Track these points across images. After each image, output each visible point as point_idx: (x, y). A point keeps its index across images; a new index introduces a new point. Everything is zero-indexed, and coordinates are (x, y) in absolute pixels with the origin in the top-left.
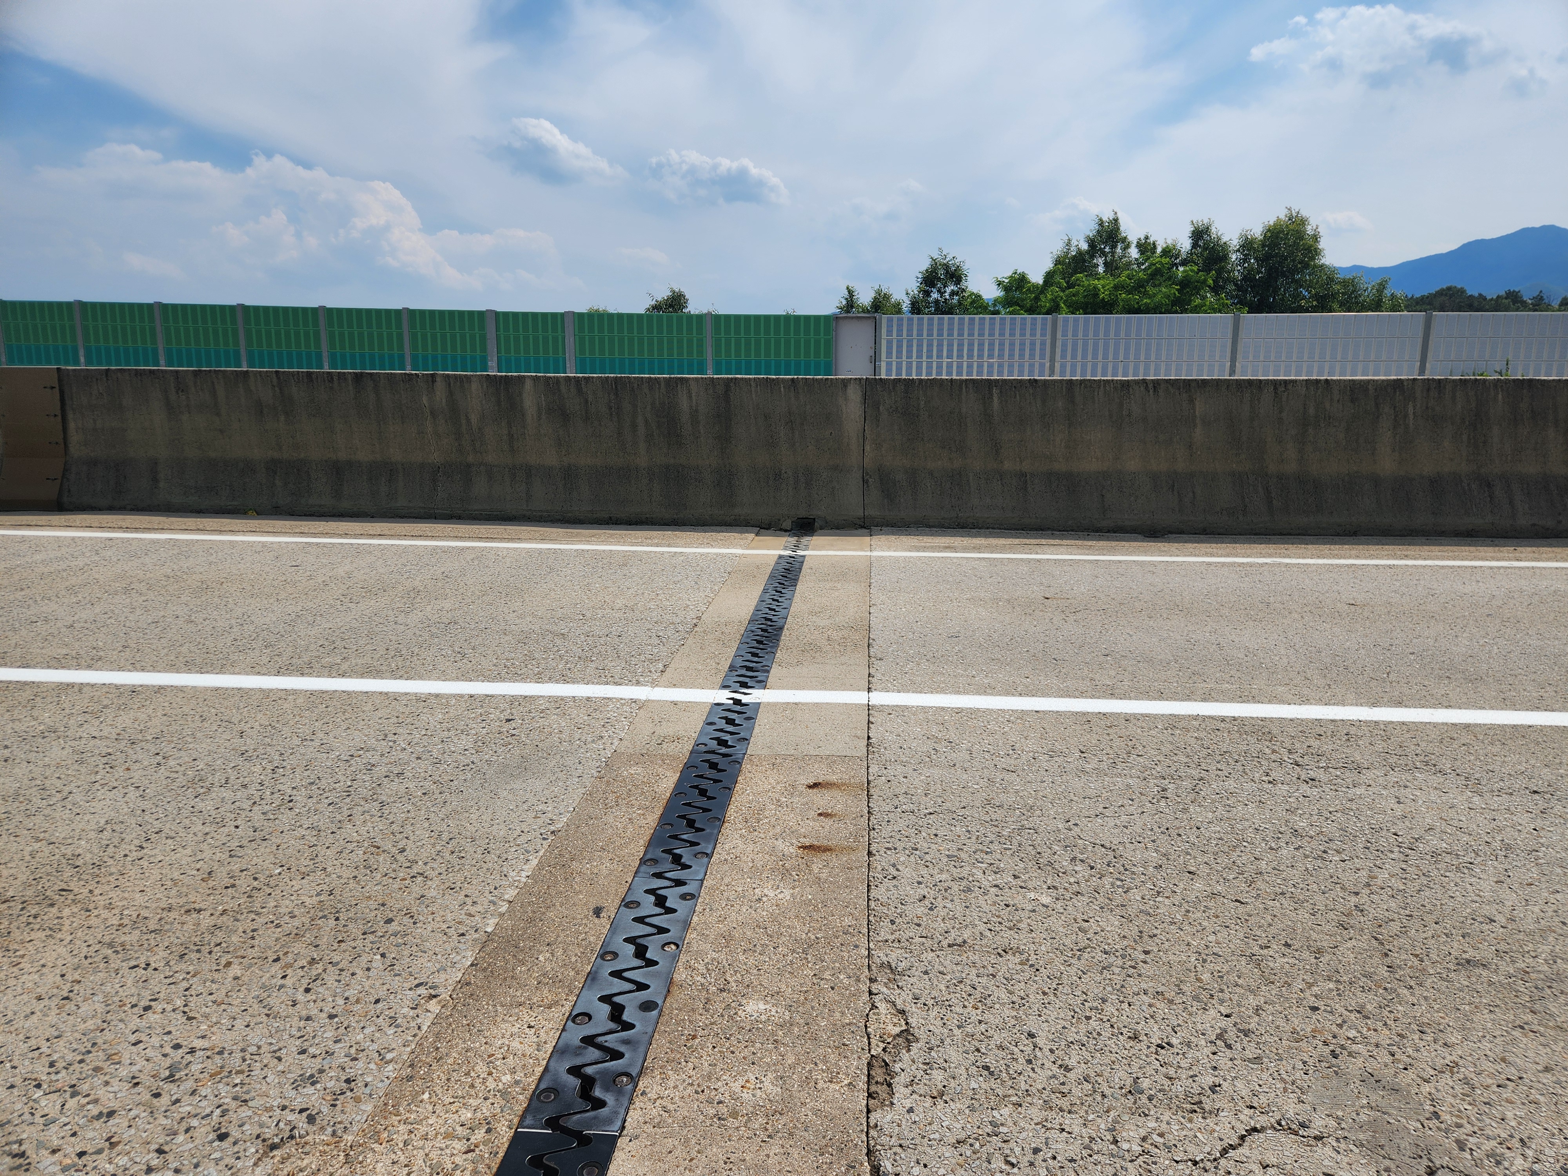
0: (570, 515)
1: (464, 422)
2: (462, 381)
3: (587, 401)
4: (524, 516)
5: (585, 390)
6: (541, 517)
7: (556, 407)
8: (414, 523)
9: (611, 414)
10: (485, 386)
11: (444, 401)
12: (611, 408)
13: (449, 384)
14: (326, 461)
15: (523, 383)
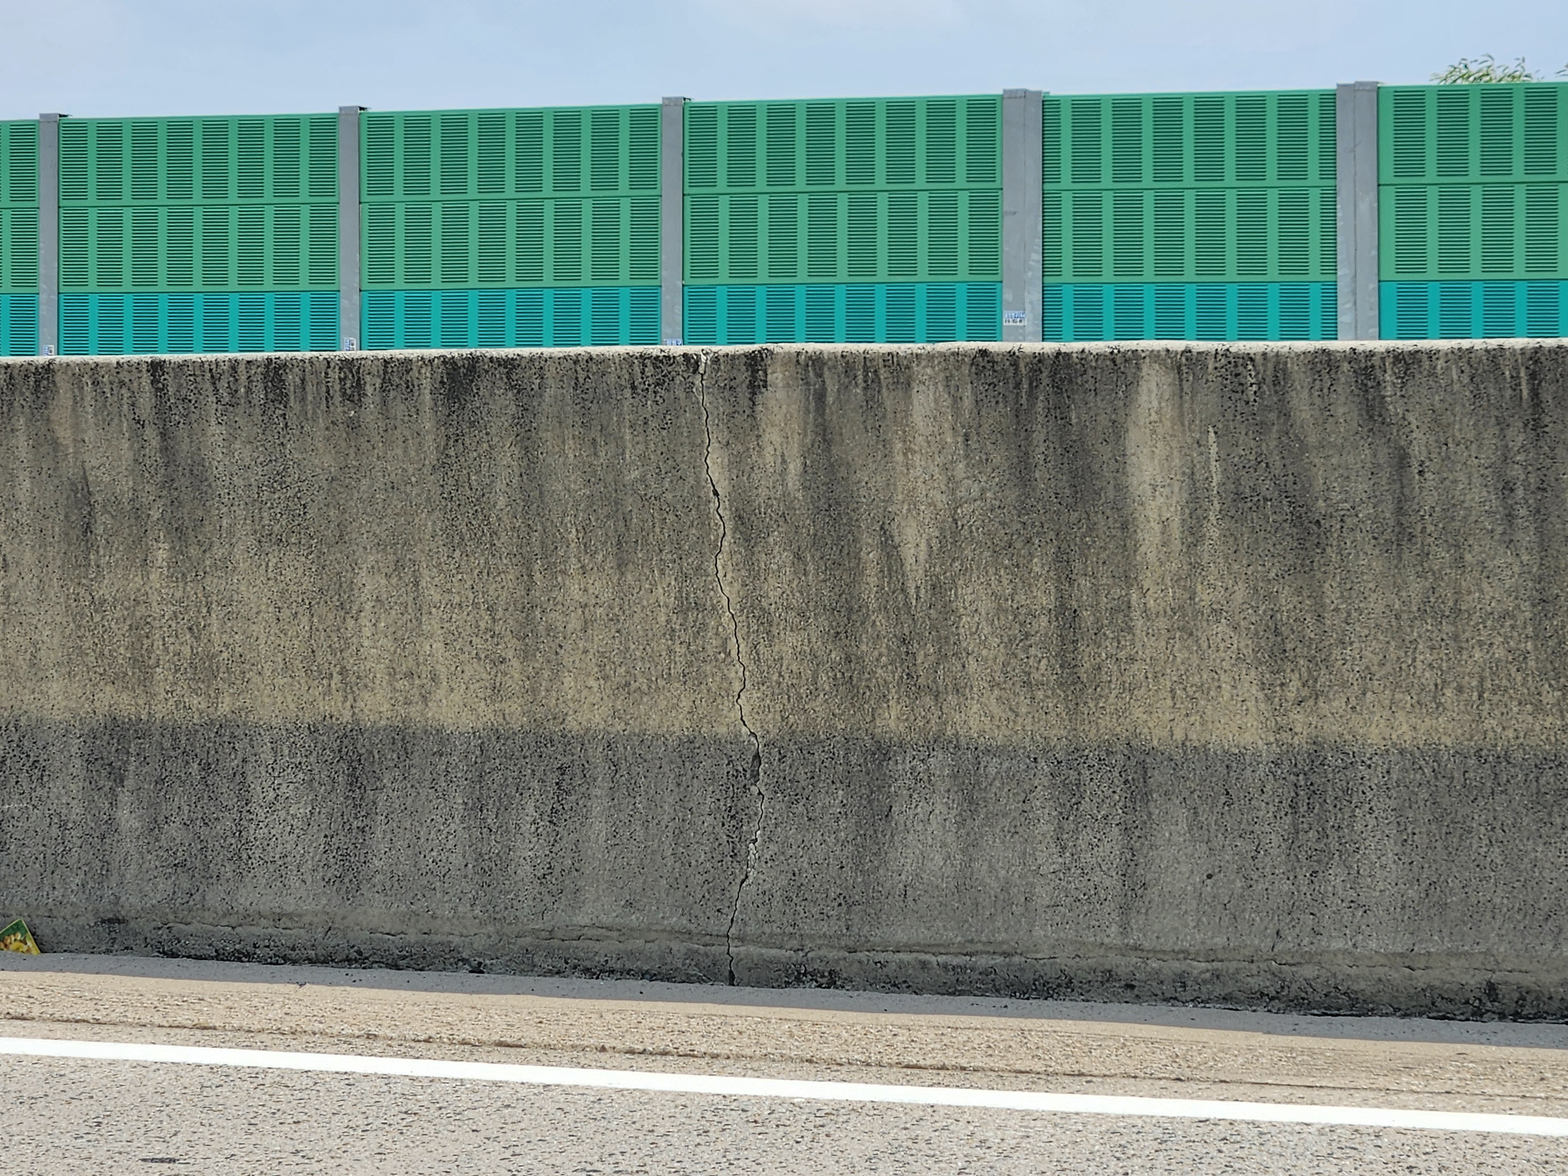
0: (1309, 972)
1: (871, 556)
2: (872, 382)
3: (1402, 460)
4: (1109, 975)
5: (1396, 408)
6: (1182, 981)
7: (1266, 488)
8: (641, 995)
9: (1510, 517)
10: (967, 403)
11: (794, 467)
12: (1508, 488)
13: (821, 396)
14: (313, 730)
15: (1131, 384)
